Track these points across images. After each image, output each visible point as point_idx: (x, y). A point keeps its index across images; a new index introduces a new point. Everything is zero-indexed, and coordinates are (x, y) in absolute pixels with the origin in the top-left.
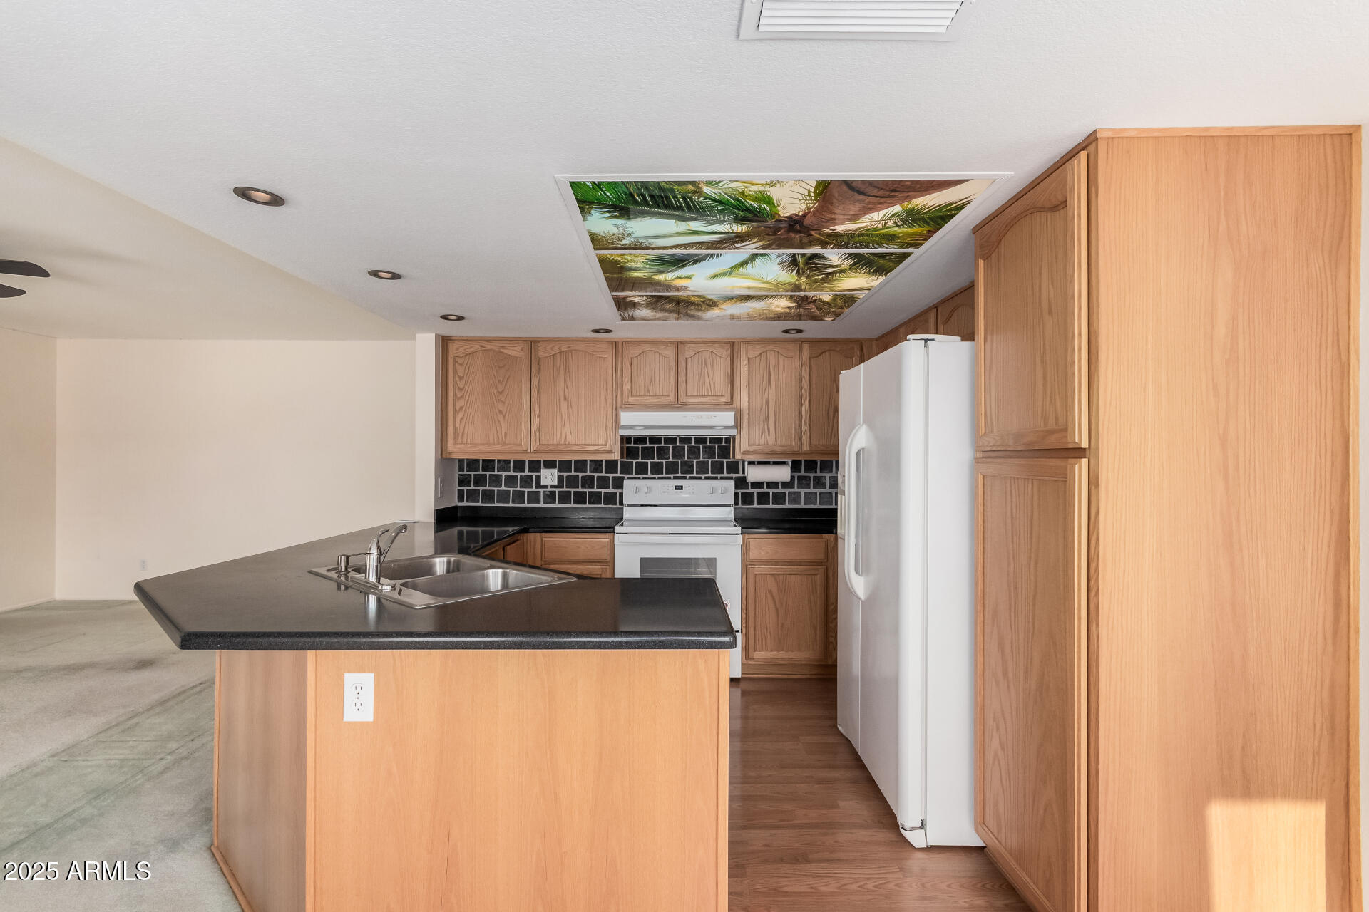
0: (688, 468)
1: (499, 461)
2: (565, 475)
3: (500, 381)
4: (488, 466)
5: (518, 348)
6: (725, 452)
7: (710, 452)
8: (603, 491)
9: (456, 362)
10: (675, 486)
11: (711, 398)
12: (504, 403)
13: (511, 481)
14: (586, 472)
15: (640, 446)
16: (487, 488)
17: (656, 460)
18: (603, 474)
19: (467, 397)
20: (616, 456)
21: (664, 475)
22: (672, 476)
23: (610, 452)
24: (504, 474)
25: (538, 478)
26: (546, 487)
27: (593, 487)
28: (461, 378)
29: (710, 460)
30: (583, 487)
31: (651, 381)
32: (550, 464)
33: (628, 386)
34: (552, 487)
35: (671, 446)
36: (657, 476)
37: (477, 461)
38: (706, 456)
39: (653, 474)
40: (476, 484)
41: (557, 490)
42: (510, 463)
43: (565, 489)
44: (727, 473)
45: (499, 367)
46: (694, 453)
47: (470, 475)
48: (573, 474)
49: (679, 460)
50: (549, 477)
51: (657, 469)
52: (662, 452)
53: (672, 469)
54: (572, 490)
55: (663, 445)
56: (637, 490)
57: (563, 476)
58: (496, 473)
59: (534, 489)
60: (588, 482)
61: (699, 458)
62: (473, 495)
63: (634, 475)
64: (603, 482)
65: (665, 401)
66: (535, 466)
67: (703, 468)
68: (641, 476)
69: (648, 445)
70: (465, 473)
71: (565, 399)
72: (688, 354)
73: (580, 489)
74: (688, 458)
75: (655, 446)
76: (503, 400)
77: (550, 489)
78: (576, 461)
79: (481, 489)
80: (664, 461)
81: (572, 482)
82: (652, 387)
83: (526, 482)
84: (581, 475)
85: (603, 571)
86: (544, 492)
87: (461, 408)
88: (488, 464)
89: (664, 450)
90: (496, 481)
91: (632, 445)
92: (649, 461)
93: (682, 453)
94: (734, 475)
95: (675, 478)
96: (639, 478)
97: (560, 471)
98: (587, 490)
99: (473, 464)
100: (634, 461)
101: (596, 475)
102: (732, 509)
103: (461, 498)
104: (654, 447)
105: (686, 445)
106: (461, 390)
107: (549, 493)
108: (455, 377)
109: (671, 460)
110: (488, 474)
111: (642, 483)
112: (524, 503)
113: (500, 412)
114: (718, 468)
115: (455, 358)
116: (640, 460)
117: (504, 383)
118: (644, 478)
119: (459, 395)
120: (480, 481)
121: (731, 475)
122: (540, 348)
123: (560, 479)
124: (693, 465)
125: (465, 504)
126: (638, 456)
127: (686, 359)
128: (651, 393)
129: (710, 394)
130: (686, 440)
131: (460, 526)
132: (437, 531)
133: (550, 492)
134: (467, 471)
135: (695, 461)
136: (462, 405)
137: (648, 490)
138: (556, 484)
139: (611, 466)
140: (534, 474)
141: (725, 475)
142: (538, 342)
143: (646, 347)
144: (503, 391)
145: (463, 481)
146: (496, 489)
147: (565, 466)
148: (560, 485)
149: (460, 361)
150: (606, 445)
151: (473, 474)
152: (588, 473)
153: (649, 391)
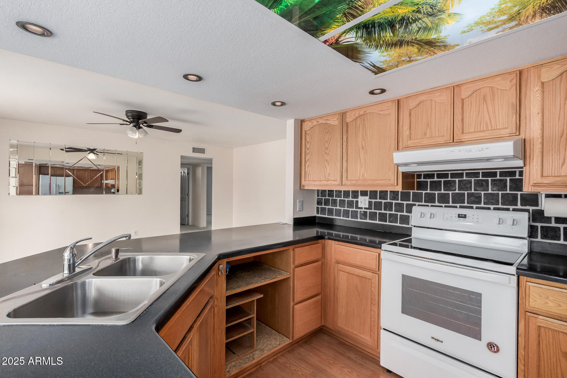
0: (475, 200)
1: (336, 191)
2: (373, 201)
3: (326, 141)
4: (330, 194)
5: (335, 119)
6: (518, 184)
7: (500, 185)
8: (399, 214)
9: (306, 133)
10: (459, 215)
11: (491, 132)
12: (328, 154)
13: (342, 203)
14: (387, 199)
15: (429, 180)
16: (330, 207)
17: (443, 192)
18: (399, 201)
19: (311, 152)
20: (399, 188)
21: (451, 204)
22: (458, 205)
23: (392, 185)
24: (338, 199)
25: (357, 202)
26: (362, 208)
27: (392, 211)
28: (308, 142)
29: (500, 193)
30: (385, 210)
31: (428, 124)
32: (364, 193)
33: (408, 133)
34: (365, 208)
35: (457, 180)
36: (443, 205)
37: (325, 191)
38: (495, 189)
39: (440, 203)
40: (325, 204)
41: (368, 211)
42: (341, 192)
43: (373, 211)
44: (522, 205)
45: (326, 133)
46: (482, 185)
47: (322, 199)
48: (378, 200)
49: (466, 192)
50: (363, 202)
51: (444, 199)
52: (449, 185)
53: (458, 199)
54: (378, 211)
55: (449, 179)
56: (422, 215)
57: (372, 202)
58: (334, 198)
59: (354, 209)
60: (388, 206)
61: (488, 190)
62: (323, 210)
63: (423, 203)
64: (399, 208)
65: (441, 140)
66: (355, 194)
67: (492, 200)
68: (430, 204)
69: (436, 179)
70: (320, 197)
71: (363, 148)
72: (464, 95)
73: (383, 211)
74: (475, 190)
75: (443, 180)
76: (328, 153)
77: (363, 210)
78: (381, 192)
79: (327, 207)
80: (450, 192)
81: (378, 206)
82: (428, 131)
83: (350, 204)
84: (383, 201)
85: (372, 277)
86: (360, 211)
87: (308, 160)
88: (331, 193)
89: (450, 183)
90: (334, 203)
91: (422, 180)
92: (436, 192)
93: (468, 186)
94: (531, 208)
95: (461, 207)
96: (428, 206)
97: (370, 198)
98: (388, 212)
99: (323, 192)
100: (424, 192)
101: (394, 202)
102: (526, 242)
103: (318, 212)
104: (441, 181)
105: (473, 179)
106: (308, 149)
107: (363, 213)
108: (305, 142)
109: (457, 191)
110: (331, 198)
111: (428, 210)
112: (349, 217)
113: (326, 160)
114: (511, 200)
115: (305, 131)
116: (429, 191)
117: (328, 143)
118: (432, 206)
119: (307, 152)
120: (327, 202)
121: (527, 207)
122: (347, 116)
123: (370, 203)
124: (481, 197)
125: (319, 215)
126: (428, 189)
127: (463, 100)
128: (428, 136)
129: (490, 128)
130: (473, 174)
131: (318, 228)
132: (294, 230)
133: (363, 211)
134: (321, 197)
135: (483, 193)
136: (308, 158)
137: (432, 216)
138: (368, 207)
139: (394, 195)
140: (355, 200)
141: (519, 207)
142: (347, 112)
143: (423, 98)
144: (328, 147)
145: (319, 203)
146: (334, 208)
147: (373, 195)
148: (370, 208)
149: (308, 132)
150: (390, 180)
151: (323, 198)
152: (389, 201)
153: (425, 134)
